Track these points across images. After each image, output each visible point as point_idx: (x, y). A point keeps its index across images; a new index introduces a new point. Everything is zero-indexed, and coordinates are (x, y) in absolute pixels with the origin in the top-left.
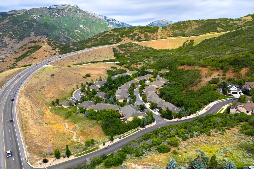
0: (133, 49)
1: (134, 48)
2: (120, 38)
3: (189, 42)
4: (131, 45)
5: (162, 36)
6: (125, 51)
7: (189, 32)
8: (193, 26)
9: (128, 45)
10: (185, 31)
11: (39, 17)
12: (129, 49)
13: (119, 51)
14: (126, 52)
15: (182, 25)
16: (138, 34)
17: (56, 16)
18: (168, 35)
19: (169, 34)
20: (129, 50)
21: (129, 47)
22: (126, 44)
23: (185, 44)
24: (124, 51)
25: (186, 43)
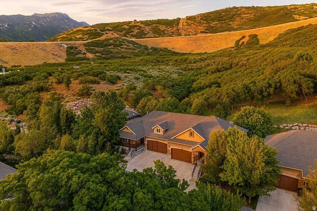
0: (123, 50)
1: (126, 49)
2: (100, 31)
3: (247, 38)
4: (118, 42)
5: (189, 32)
6: (100, 54)
7: (240, 25)
8: (245, 15)
9: (112, 41)
10: (231, 23)
11: (6, 26)
12: (112, 50)
13: (85, 54)
14: (103, 56)
15: (223, 14)
16: (138, 26)
17: (32, 25)
18: (200, 31)
19: (201, 28)
20: (112, 53)
21: (112, 46)
22: (107, 40)
23: (240, 43)
24: (97, 54)
25: (241, 41)
